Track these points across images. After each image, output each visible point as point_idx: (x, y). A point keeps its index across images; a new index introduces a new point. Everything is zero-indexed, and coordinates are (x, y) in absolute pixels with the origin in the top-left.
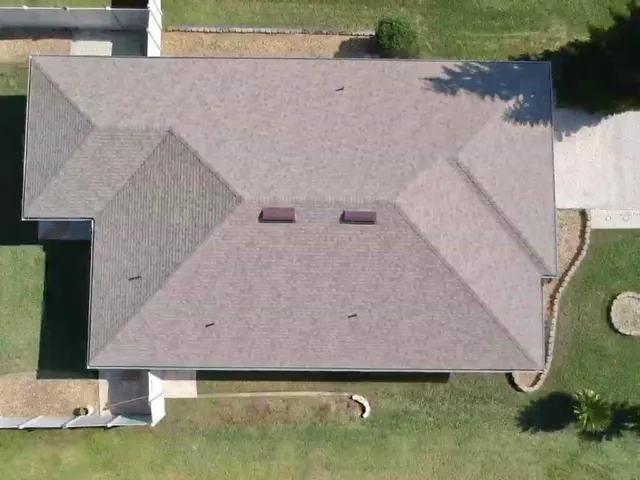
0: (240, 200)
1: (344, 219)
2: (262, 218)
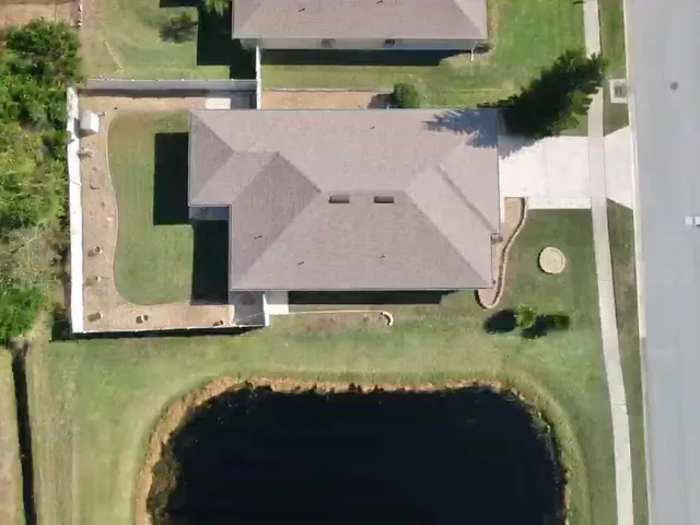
0: (319, 191)
1: (377, 201)
2: (331, 201)
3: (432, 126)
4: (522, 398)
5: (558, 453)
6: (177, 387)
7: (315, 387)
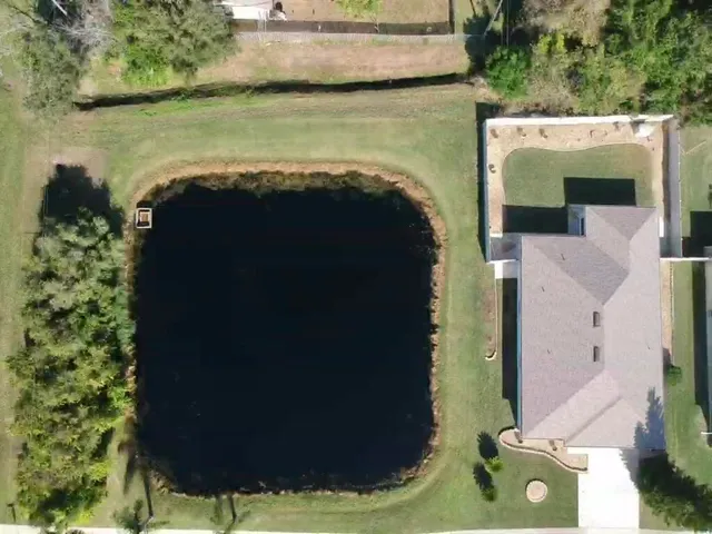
0: (603, 304)
1: (595, 348)
2: (595, 313)
3: (651, 394)
4: (425, 461)
5: (381, 489)
6: (438, 193)
7: (436, 298)
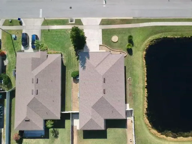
1: (105, 82)
2: (105, 94)
3: (84, 68)
4: (147, 47)
5: (160, 39)
6: (147, 132)
7: (146, 97)
